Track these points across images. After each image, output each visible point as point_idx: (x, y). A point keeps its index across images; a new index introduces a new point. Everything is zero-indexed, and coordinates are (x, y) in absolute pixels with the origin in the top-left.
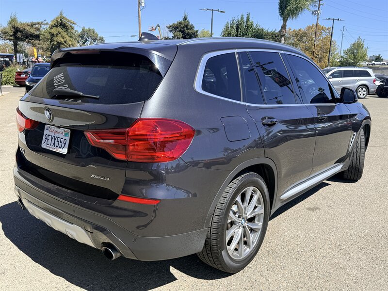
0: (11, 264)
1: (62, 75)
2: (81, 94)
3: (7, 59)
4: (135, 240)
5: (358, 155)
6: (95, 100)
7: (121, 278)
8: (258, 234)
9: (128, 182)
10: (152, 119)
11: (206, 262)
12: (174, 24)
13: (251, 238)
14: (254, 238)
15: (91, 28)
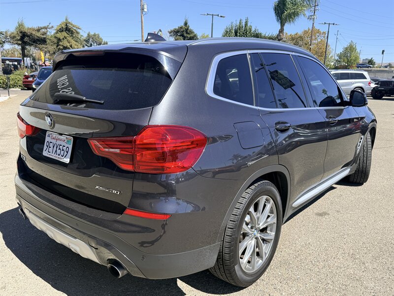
0: (12, 277)
1: (65, 77)
2: (84, 98)
3: (16, 63)
4: (143, 258)
5: (365, 159)
6: (100, 106)
7: (128, 293)
8: (270, 245)
9: (135, 195)
10: (161, 126)
11: (217, 276)
12: (175, 29)
13: (264, 248)
14: (266, 249)
15: (97, 33)
